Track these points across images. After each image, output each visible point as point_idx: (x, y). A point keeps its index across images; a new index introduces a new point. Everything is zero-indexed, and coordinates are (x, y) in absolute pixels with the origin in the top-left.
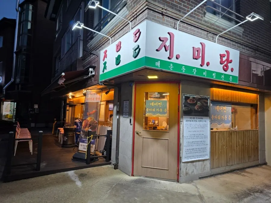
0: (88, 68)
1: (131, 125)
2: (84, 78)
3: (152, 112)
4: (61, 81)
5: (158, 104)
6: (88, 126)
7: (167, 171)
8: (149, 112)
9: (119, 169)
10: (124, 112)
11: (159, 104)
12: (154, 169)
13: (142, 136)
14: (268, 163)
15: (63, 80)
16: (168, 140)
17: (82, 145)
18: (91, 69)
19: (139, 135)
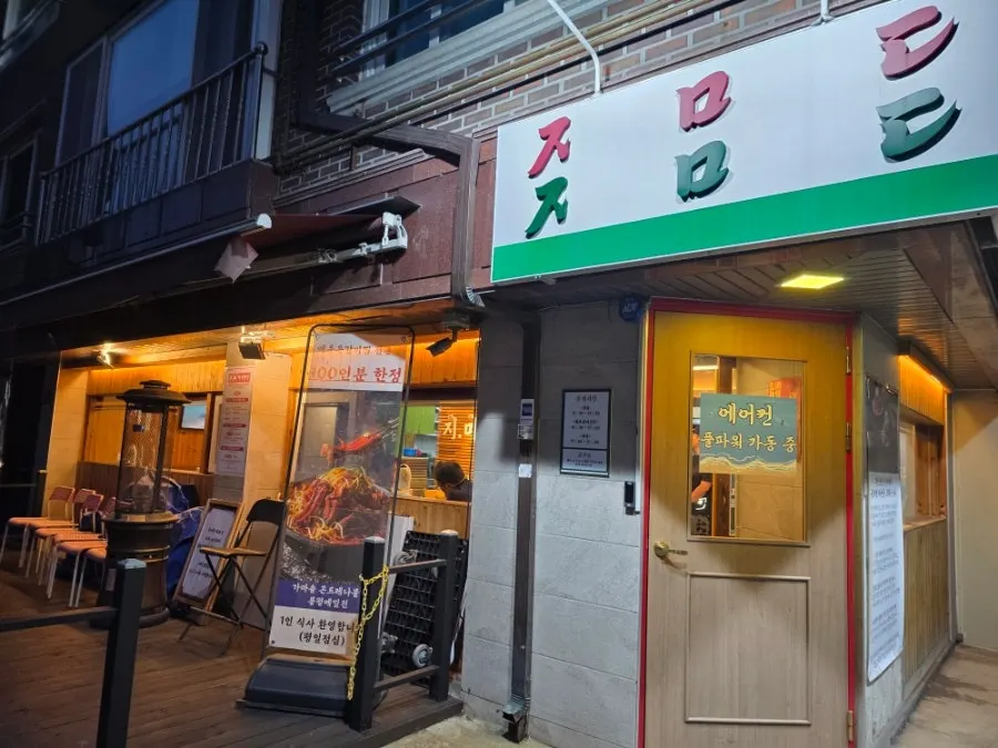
0: (378, 210)
1: (631, 511)
2: (321, 261)
3: (730, 450)
4: (239, 258)
5: (756, 412)
6: (329, 512)
7: (804, 731)
8: (716, 450)
9: (536, 739)
10: (565, 445)
11: (762, 413)
12: (746, 729)
13: (685, 566)
14: (965, 636)
15: (245, 255)
16: (806, 581)
17: (288, 621)
18: (390, 219)
19: (668, 562)
